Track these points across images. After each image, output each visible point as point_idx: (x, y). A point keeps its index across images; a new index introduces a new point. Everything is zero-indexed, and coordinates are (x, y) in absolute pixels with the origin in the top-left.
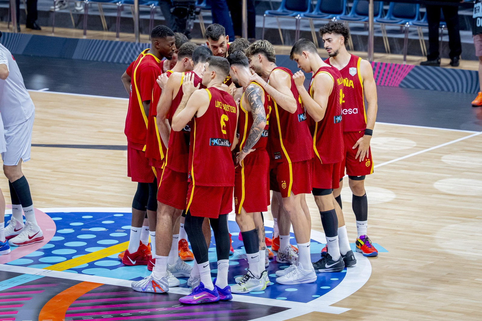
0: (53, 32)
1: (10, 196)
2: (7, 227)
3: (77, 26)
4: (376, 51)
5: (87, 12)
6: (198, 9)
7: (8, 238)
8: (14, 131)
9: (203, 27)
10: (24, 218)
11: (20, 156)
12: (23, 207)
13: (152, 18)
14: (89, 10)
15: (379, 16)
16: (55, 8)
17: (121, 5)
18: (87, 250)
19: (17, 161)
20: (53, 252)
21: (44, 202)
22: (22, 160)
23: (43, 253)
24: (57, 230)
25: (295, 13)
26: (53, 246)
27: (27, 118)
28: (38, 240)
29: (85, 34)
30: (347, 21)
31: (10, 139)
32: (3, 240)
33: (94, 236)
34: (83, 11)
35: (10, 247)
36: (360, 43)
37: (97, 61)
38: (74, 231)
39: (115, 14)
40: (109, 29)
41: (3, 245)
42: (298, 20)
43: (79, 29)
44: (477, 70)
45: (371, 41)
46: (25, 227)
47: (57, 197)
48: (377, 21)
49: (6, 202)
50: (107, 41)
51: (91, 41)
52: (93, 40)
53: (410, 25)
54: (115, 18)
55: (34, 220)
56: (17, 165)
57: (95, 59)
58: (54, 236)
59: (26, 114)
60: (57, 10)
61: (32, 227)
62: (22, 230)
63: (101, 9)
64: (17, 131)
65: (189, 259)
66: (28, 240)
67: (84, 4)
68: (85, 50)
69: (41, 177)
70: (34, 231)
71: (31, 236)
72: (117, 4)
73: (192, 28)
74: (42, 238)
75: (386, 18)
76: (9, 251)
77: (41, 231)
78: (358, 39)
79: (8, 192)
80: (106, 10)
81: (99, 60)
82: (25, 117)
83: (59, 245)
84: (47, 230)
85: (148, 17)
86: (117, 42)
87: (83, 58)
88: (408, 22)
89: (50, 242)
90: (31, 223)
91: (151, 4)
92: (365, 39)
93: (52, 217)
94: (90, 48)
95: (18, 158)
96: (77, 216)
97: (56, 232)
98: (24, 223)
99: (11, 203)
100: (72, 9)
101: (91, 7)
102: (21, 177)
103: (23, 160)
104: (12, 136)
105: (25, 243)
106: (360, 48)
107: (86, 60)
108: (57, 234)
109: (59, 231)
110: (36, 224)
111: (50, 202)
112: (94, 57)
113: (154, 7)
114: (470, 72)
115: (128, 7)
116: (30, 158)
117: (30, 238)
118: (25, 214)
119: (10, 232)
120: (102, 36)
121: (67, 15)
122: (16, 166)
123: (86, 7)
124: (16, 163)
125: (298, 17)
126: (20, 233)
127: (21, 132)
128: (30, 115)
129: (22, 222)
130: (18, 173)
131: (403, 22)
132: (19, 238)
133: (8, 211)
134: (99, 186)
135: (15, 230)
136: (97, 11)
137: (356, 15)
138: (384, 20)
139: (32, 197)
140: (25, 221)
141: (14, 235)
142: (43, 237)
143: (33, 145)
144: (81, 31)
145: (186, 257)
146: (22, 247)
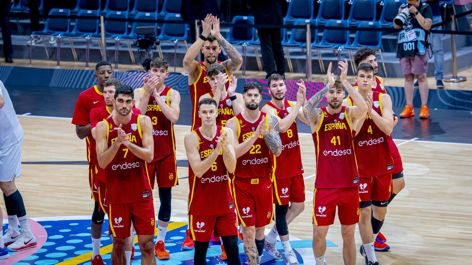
0: (30, 63)
1: (6, 208)
2: (5, 236)
3: (51, 58)
4: (314, 73)
5: (60, 45)
6: (158, 40)
7: (7, 245)
8: (8, 152)
9: (161, 56)
10: (19, 227)
11: (14, 173)
12: (18, 217)
13: (117, 49)
14: (61, 44)
15: (315, 42)
16: (31, 43)
17: (89, 38)
18: (76, 253)
19: (12, 178)
20: (47, 256)
21: (34, 213)
22: (15, 176)
23: (37, 257)
24: (48, 236)
25: (241, 42)
26: (45, 250)
27: (19, 140)
28: (33, 245)
29: (58, 64)
30: (287, 47)
31: (5, 158)
32: (3, 246)
33: (81, 241)
34: (56, 45)
35: (9, 252)
36: (298, 66)
37: (71, 88)
38: (63, 237)
39: (84, 47)
40: (79, 60)
41: (3, 250)
42: (245, 48)
43: (53, 60)
44: (403, 86)
45: (309, 64)
46: (21, 235)
47: (46, 208)
48: (313, 46)
49: (3, 213)
50: (79, 71)
51: (65, 71)
52: (67, 70)
53: (342, 49)
54: (84, 50)
55: (28, 228)
56: (12, 180)
57: (69, 87)
58: (47, 241)
59: (17, 136)
60: (33, 44)
61: (26, 234)
62: (18, 238)
63: (71, 42)
64: (10, 151)
65: (166, 258)
66: (24, 245)
67: (57, 39)
68: (60, 79)
69: (31, 191)
70: (28, 237)
71: (26, 242)
72: (86, 38)
73: (152, 56)
74: (35, 244)
75: (320, 44)
76: (8, 255)
77: (34, 237)
78: (297, 62)
79: (3, 204)
80: (76, 43)
81: (73, 86)
82: (17, 139)
83: (51, 250)
84: (40, 236)
85: (113, 48)
86: (88, 71)
87: (59, 86)
88: (341, 47)
89: (43, 247)
90: (26, 231)
91: (116, 37)
92: (303, 62)
93: (43, 225)
94: (65, 77)
95: (13, 175)
96: (65, 224)
97: (48, 238)
98: (20, 231)
99: (7, 214)
100: (47, 43)
101: (63, 41)
102: (15, 191)
103: (17, 176)
104: (6, 156)
105: (22, 248)
106: (299, 70)
107: (62, 87)
108: (49, 240)
109: (51, 237)
110: (30, 231)
111: (40, 212)
112: (68, 85)
113: (118, 40)
114: (397, 88)
115: (96, 40)
116: (21, 175)
117: (25, 243)
118: (20, 223)
119: (7, 240)
120: (74, 66)
121: (42, 48)
122: (11, 182)
123: (59, 41)
124: (11, 179)
125: (245, 44)
126: (16, 240)
127: (14, 153)
128: (21, 137)
129: (17, 230)
130: (12, 188)
131: (336, 46)
132: (16, 244)
133: (5, 221)
134: (82, 197)
135: (12, 238)
136: (68, 44)
137: (295, 42)
138: (318, 45)
139: (26, 208)
140: (20, 229)
141: (11, 241)
142: (36, 242)
143: (23, 163)
144: (55, 62)
145: (163, 256)
146: (19, 252)
